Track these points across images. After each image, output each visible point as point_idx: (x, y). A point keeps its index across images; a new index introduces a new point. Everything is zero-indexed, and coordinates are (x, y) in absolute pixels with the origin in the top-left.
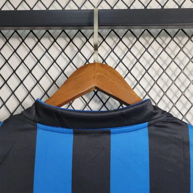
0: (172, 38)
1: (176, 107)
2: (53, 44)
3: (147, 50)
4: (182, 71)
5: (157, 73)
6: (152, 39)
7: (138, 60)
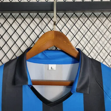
0: (98, 18)
1: (100, 55)
2: (32, 21)
3: (84, 24)
4: (103, 36)
5: (89, 37)
6: (87, 18)
7: (79, 30)
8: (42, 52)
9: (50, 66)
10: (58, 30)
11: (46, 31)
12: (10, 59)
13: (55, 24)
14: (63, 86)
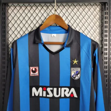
8: (48, 27)
9: (53, 35)
10: (58, 14)
11: (50, 14)
12: (30, 31)
13: (55, 11)
14: (60, 45)
